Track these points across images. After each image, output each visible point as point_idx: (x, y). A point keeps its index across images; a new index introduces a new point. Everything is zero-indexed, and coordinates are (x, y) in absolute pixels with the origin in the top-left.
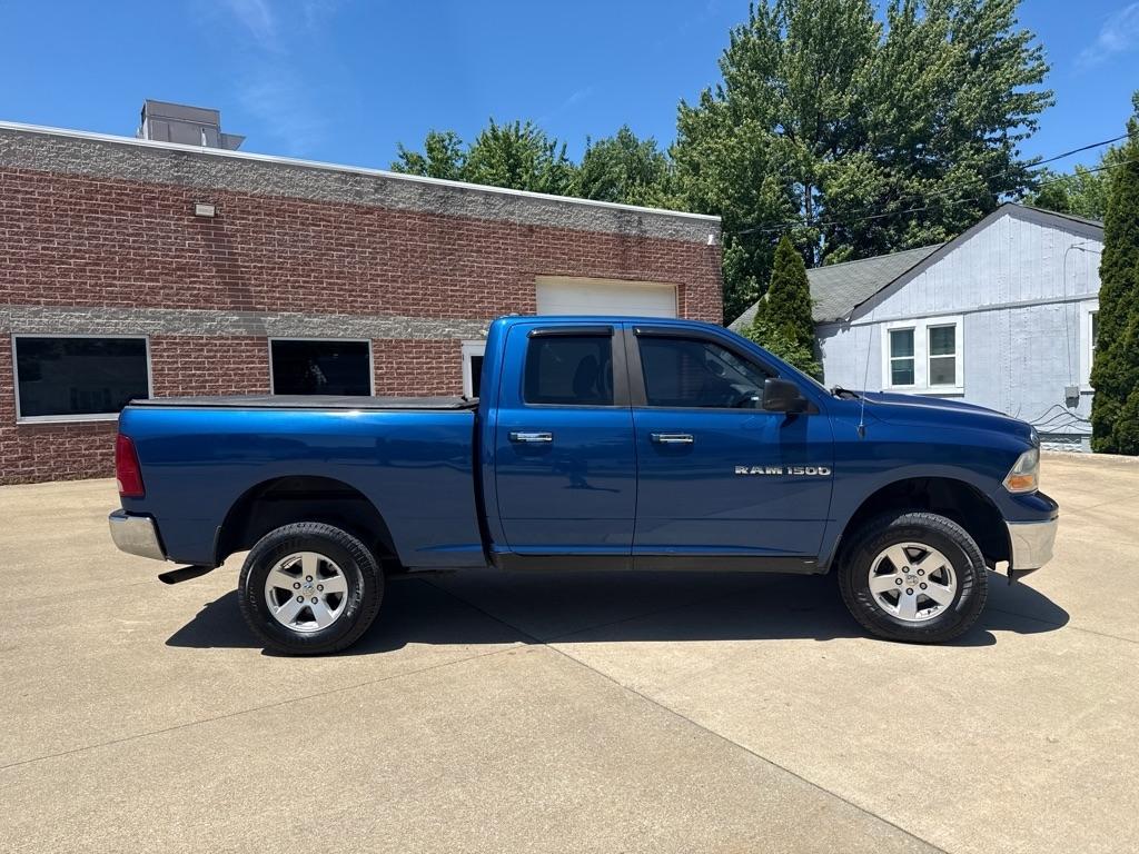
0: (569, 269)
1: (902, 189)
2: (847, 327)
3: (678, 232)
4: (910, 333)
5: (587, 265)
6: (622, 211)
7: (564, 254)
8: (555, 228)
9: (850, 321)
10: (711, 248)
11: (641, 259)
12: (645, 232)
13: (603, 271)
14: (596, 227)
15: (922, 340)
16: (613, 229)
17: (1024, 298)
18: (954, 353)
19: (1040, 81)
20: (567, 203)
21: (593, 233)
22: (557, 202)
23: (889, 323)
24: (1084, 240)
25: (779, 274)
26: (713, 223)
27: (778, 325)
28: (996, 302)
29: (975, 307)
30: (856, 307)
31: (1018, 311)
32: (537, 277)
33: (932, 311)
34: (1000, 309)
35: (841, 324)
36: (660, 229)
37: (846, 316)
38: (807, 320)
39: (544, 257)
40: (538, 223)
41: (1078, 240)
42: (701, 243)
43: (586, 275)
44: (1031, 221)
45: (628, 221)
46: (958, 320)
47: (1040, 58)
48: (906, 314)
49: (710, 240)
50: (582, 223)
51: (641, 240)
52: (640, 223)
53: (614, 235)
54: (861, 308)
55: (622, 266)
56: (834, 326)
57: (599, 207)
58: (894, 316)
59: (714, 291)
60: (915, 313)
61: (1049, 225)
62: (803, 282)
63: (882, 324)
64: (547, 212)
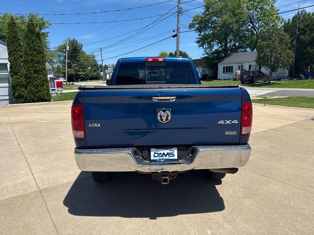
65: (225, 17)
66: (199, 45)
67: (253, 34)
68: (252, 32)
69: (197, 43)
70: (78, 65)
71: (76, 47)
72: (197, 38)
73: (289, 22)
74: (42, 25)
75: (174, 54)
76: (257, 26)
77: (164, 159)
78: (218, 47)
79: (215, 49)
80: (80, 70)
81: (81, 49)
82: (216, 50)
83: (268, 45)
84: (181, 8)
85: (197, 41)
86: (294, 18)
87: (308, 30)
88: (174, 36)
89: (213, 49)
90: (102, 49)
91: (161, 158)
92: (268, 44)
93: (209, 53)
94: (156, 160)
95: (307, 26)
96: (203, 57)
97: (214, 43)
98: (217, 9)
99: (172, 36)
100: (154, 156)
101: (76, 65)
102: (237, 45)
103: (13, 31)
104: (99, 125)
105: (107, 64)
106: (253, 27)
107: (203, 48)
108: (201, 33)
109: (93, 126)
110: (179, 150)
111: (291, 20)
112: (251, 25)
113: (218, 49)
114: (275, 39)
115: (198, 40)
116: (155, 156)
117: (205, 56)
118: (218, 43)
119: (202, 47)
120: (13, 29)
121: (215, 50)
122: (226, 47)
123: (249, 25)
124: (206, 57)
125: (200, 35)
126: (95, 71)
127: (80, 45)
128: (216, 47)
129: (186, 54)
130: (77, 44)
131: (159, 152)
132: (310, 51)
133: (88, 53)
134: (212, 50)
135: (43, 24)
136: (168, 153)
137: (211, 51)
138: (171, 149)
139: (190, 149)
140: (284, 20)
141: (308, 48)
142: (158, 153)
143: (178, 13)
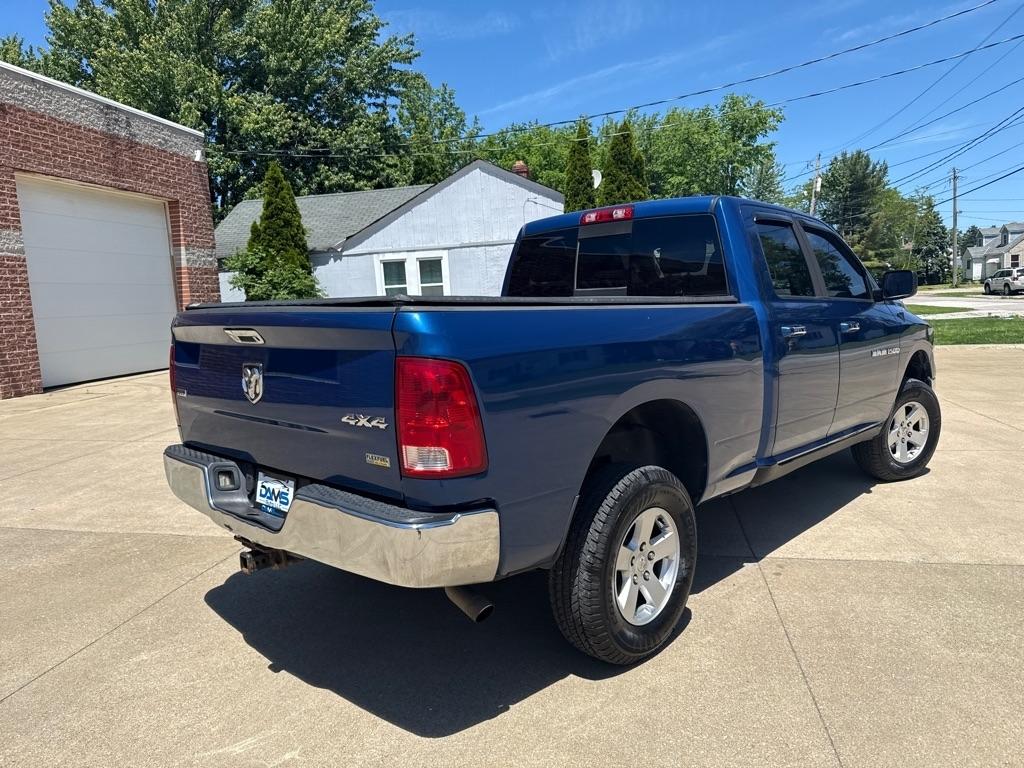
0: (55, 167)
1: (308, 134)
2: (338, 257)
3: (166, 141)
4: (401, 265)
5: (76, 166)
6: (108, 107)
7: (47, 147)
8: (33, 113)
9: (342, 251)
10: (198, 164)
11: (134, 167)
12: (135, 136)
13: (95, 176)
14: (80, 119)
15: (412, 271)
16: (100, 126)
17: (495, 239)
18: (441, 282)
19: (410, 63)
20: (45, 84)
21: (79, 127)
22: (33, 80)
23: (381, 255)
24: (536, 195)
25: (274, 200)
26: (198, 138)
27: (278, 252)
28: (474, 241)
29: (457, 244)
30: (348, 238)
31: (491, 248)
32: (15, 174)
33: (421, 246)
34: (477, 246)
35: (333, 253)
36: (148, 136)
37: (338, 246)
38: (304, 247)
39: (23, 148)
40: (12, 102)
41: (532, 195)
42: (189, 158)
43: (75, 178)
44: (497, 176)
45: (116, 120)
46: (444, 254)
47: (412, 44)
48: (396, 247)
49: (198, 156)
50: (65, 112)
51: (132, 145)
52: (129, 124)
53: (102, 133)
54: (352, 240)
55: (114, 172)
56: (325, 255)
57: (84, 98)
58: (385, 249)
59: (205, 211)
60: (403, 246)
61: (511, 181)
62: (295, 211)
63: (375, 256)
64: (22, 90)
70: (862, 239)
71: (865, 177)
74: (756, 125)
80: (871, 253)
81: (880, 181)
90: (957, 175)
101: (856, 237)
103: (579, 163)
105: (983, 226)
120: (579, 160)
126: (930, 253)
127: (877, 169)
130: (868, 166)
133: (906, 192)
135: (762, 121)
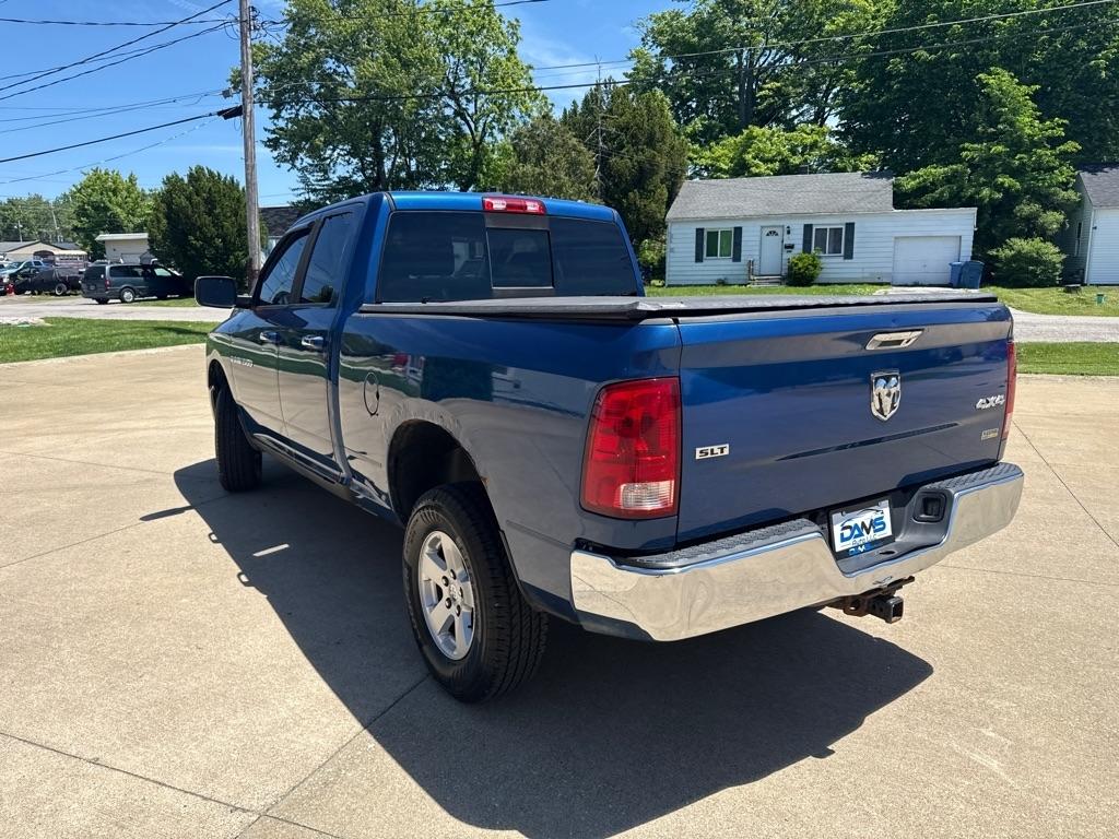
65: (371, 67)
66: (275, 154)
67: (460, 134)
68: (457, 128)
69: (269, 146)
72: (266, 130)
73: (575, 111)
75: (186, 180)
76: (471, 110)
77: (865, 544)
78: (350, 168)
79: (337, 174)
82: (343, 180)
83: (541, 177)
84: (254, 9)
85: (269, 140)
86: (586, 101)
87: (628, 143)
88: (228, 114)
89: (331, 176)
91: (858, 539)
92: (539, 174)
93: (318, 187)
94: (847, 550)
95: (625, 129)
96: (295, 200)
97: (335, 154)
98: (341, 32)
99: (219, 113)
100: (843, 539)
102: (413, 168)
104: (726, 452)
106: (460, 113)
107: (294, 166)
108: (280, 111)
109: (709, 456)
110: (893, 506)
111: (580, 106)
112: (452, 103)
113: (347, 175)
114: (557, 161)
115: (274, 136)
116: (845, 536)
117: (302, 198)
118: (349, 153)
119: (289, 166)
121: (339, 178)
122: (380, 172)
123: (448, 106)
124: (308, 201)
125: (276, 117)
128: (344, 168)
129: (238, 185)
131: (851, 523)
132: (638, 202)
134: (328, 179)
136: (872, 521)
137: (327, 182)
138: (876, 508)
139: (915, 496)
140: (549, 101)
141: (630, 194)
142: (849, 527)
143: (241, 26)
